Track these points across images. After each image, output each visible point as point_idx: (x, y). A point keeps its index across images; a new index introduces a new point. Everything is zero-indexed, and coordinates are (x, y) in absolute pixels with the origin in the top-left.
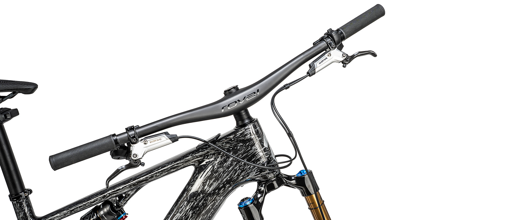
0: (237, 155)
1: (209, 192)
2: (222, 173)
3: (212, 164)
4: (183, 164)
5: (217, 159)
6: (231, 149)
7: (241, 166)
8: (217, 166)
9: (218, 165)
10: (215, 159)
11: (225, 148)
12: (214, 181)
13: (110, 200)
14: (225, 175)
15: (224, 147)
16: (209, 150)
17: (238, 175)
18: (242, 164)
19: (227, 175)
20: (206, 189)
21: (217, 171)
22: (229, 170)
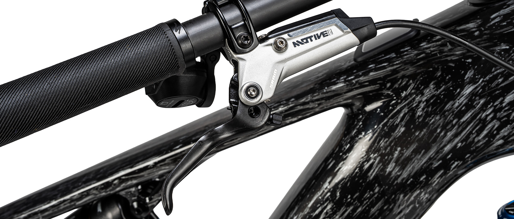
0: (487, 78)
1: (399, 180)
2: (439, 131)
3: (408, 104)
4: (319, 105)
5: (424, 89)
6: (470, 60)
7: (501, 109)
8: (423, 109)
9: (428, 107)
10: (417, 88)
11: (449, 58)
12: (416, 152)
13: (123, 193)
14: (450, 134)
15: (447, 56)
16: (397, 64)
17: (491, 136)
18: (504, 105)
19: (456, 135)
20: (390, 173)
21: (424, 125)
22: (462, 120)
